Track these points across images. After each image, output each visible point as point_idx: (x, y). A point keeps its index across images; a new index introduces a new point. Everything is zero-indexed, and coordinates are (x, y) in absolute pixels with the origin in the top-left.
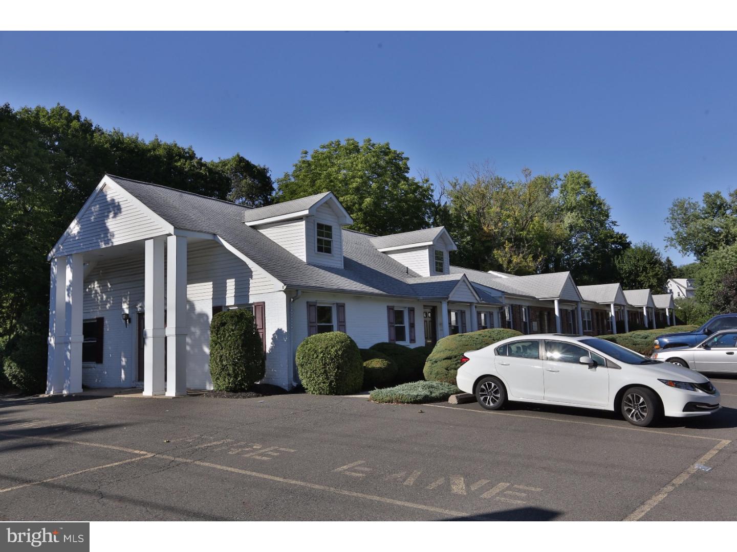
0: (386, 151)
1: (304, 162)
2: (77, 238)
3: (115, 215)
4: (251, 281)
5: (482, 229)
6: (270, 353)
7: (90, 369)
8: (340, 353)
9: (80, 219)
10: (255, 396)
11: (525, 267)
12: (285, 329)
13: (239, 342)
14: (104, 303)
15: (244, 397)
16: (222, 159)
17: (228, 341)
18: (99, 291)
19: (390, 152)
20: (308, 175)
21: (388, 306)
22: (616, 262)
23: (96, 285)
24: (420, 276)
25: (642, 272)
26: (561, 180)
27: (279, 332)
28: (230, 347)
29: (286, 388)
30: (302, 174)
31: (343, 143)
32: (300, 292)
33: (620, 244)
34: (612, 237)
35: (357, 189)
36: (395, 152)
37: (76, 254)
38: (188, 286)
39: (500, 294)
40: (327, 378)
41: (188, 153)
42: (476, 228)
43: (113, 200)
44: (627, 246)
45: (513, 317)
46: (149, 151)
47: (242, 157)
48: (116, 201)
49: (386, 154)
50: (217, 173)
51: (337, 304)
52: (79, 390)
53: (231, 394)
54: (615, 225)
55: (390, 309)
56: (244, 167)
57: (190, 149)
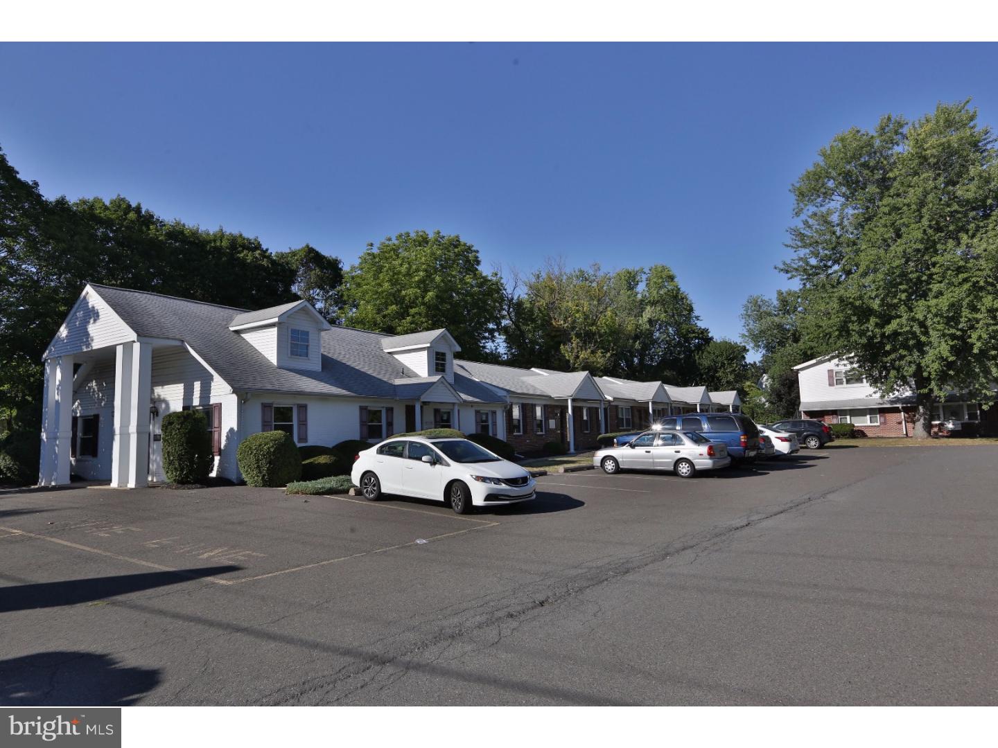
0: (456, 243)
1: (369, 254)
2: (65, 341)
3: (95, 320)
4: (212, 384)
5: (552, 324)
6: (225, 450)
7: (87, 463)
8: (272, 450)
9: (68, 324)
10: (200, 488)
11: (593, 363)
12: (236, 429)
13: (183, 439)
14: (100, 400)
15: (189, 489)
16: (293, 249)
17: (174, 439)
18: (96, 389)
19: (459, 245)
20: (372, 268)
21: (360, 407)
22: (697, 357)
23: (94, 383)
24: (420, 376)
25: (720, 368)
26: (645, 273)
27: (231, 430)
28: (176, 444)
29: (235, 481)
30: (366, 266)
31: (413, 235)
32: (249, 395)
33: (702, 339)
34: (694, 332)
35: (422, 281)
36: (465, 245)
37: (64, 356)
38: (155, 388)
39: (504, 393)
40: (260, 472)
41: (254, 244)
42: (547, 323)
43: (93, 307)
44: (708, 340)
45: (523, 415)
46: (210, 242)
47: (311, 248)
48: (96, 308)
49: (456, 246)
50: (281, 265)
51: (298, 405)
52: (67, 481)
53: (180, 485)
54: (698, 319)
55: (362, 409)
56: (313, 257)
57: (256, 240)
